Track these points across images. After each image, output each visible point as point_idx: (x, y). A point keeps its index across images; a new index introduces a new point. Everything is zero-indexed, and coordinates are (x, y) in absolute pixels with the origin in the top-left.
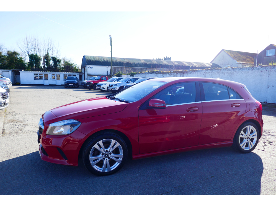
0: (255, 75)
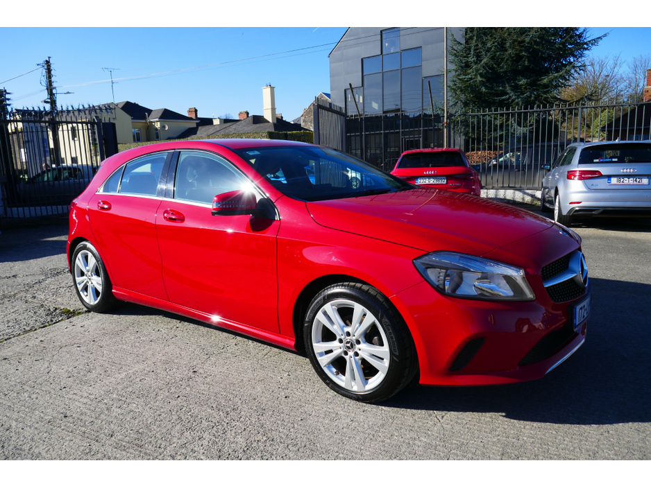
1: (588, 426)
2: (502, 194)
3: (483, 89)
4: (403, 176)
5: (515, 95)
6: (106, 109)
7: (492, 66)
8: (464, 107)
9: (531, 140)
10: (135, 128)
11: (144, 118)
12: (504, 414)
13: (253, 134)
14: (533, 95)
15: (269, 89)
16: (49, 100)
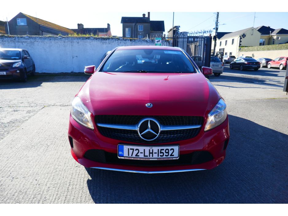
0: (59, 45)
10: (263, 39)
11: (269, 34)
16: (215, 28)
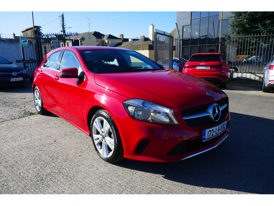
1: (199, 187)
2: (244, 75)
3: (247, 26)
4: (190, 65)
5: (263, 29)
6: (76, 34)
7: (253, 14)
8: (238, 34)
9: (267, 50)
10: (98, 42)
11: (101, 38)
12: (164, 176)
13: (143, 45)
14: (272, 29)
15: (152, 26)
16: (63, 31)
